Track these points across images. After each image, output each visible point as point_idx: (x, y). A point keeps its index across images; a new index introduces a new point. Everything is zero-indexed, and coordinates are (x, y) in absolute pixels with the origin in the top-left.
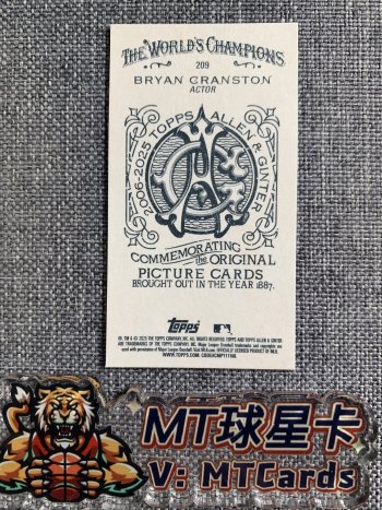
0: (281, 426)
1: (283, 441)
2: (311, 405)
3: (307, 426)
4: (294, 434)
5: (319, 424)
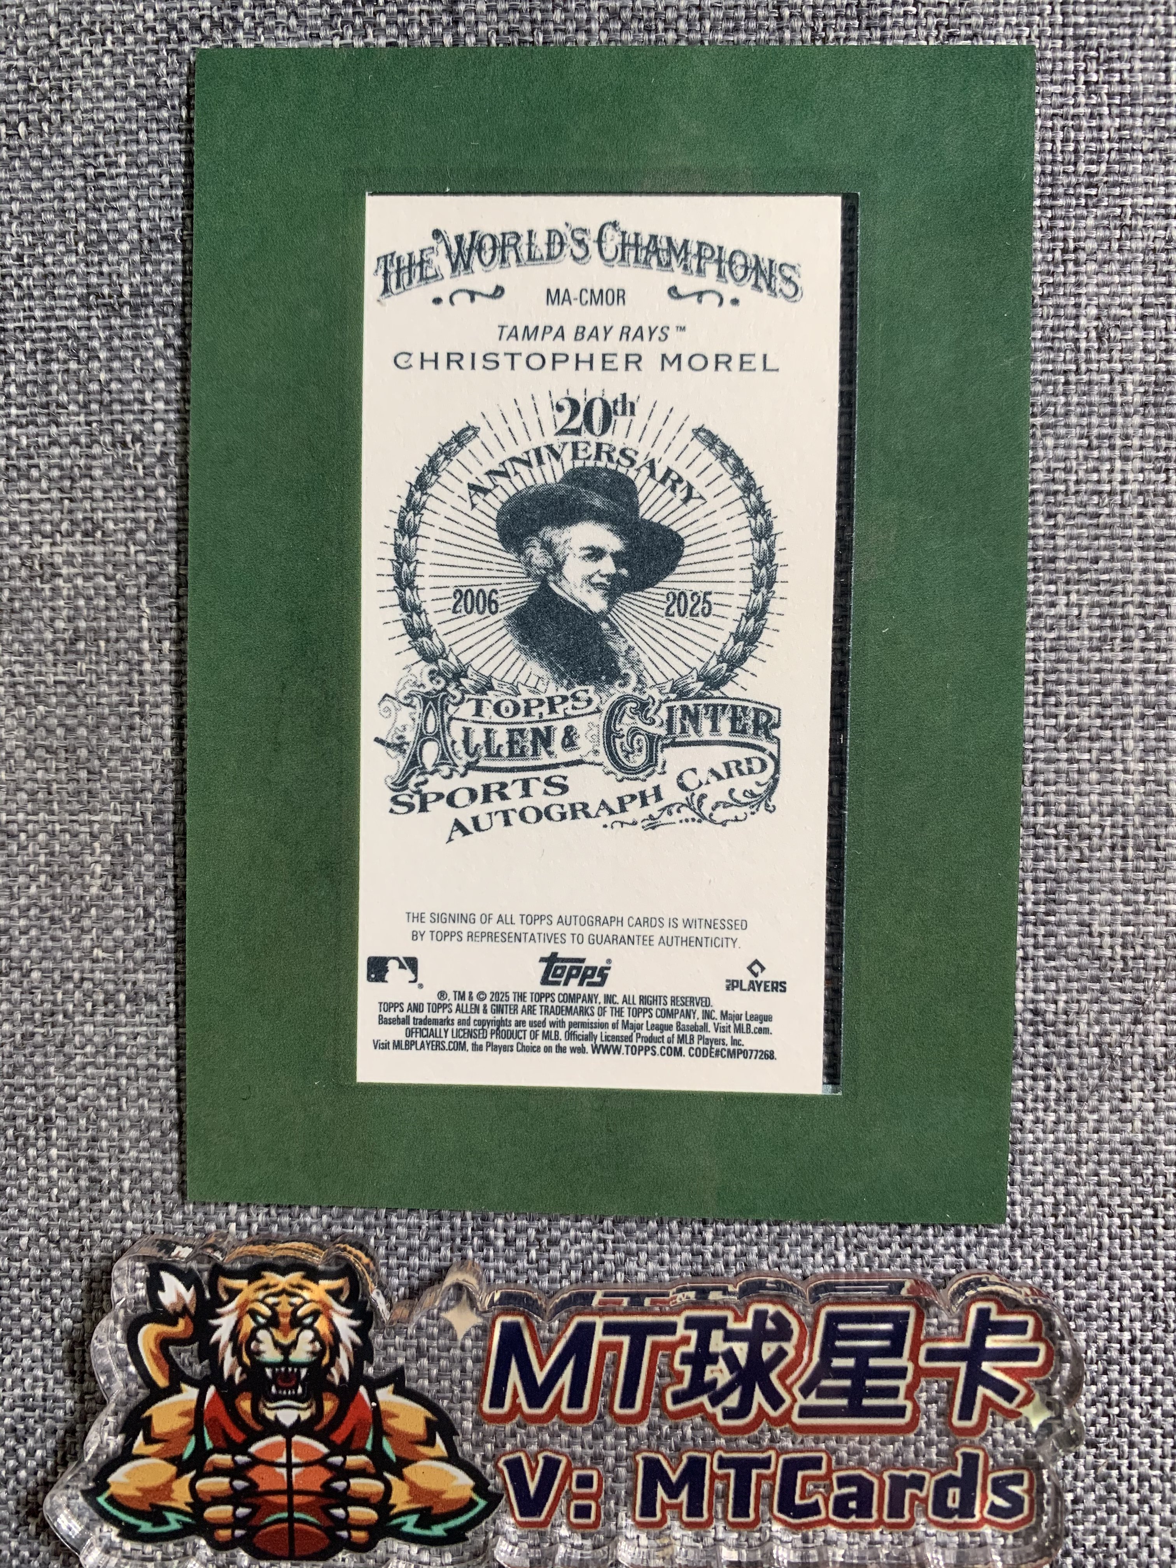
0: (837, 1362)
1: (844, 1402)
2: (912, 1310)
3: (903, 1362)
4: (869, 1383)
5: (932, 1355)
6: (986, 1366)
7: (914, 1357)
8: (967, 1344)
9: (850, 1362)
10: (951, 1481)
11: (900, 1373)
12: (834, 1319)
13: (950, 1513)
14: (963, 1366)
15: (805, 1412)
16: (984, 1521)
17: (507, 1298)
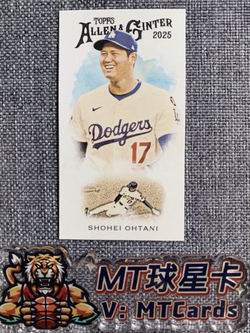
0: (189, 277)
1: (190, 287)
2: (208, 263)
3: (206, 277)
4: (197, 282)
5: (214, 275)
6: (227, 278)
7: (209, 275)
8: (222, 272)
9: (192, 277)
10: (218, 308)
11: (205, 280)
12: (188, 266)
13: (218, 316)
14: (221, 278)
15: (180, 290)
16: (226, 318)
17: (103, 260)
